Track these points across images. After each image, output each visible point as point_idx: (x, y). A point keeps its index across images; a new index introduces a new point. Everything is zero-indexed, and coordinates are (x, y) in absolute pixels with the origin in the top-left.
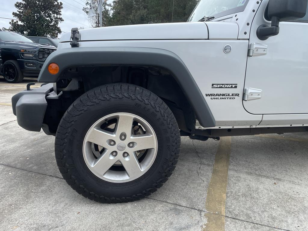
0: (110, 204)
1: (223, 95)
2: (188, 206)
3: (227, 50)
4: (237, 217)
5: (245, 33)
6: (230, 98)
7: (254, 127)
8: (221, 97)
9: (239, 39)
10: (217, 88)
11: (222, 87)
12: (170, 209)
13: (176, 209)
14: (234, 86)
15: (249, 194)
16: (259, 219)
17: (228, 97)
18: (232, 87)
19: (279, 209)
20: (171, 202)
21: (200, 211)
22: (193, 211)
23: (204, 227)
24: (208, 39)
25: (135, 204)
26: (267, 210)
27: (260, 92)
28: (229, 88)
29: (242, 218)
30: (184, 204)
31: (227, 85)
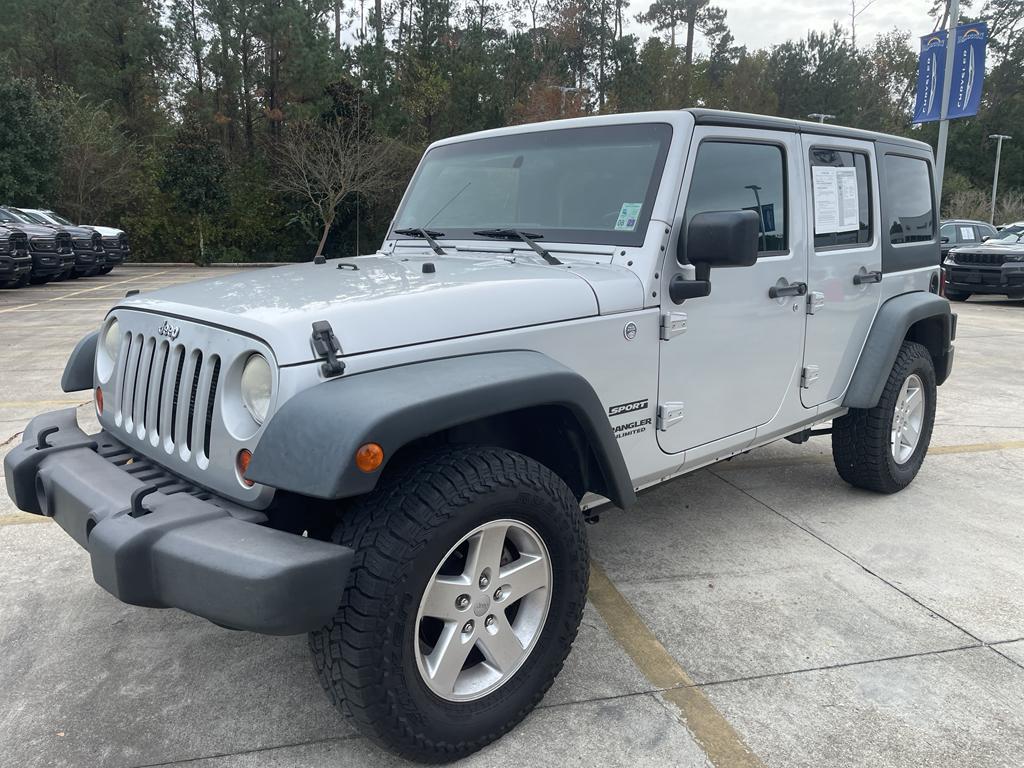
0: (469, 758)
1: (628, 427)
2: (621, 694)
3: (629, 331)
4: (715, 680)
5: (654, 295)
6: (638, 431)
7: (667, 478)
8: (625, 431)
9: (647, 308)
10: (618, 414)
11: (624, 412)
12: (598, 714)
13: (609, 710)
14: (643, 404)
15: (692, 625)
16: (747, 669)
17: (635, 429)
18: (640, 408)
19: (757, 637)
20: (581, 698)
21: (649, 693)
22: (637, 698)
23: (684, 720)
24: (599, 315)
25: (521, 733)
26: (743, 646)
27: (682, 406)
28: (636, 409)
29: (722, 679)
30: (609, 692)
31: (632, 404)
